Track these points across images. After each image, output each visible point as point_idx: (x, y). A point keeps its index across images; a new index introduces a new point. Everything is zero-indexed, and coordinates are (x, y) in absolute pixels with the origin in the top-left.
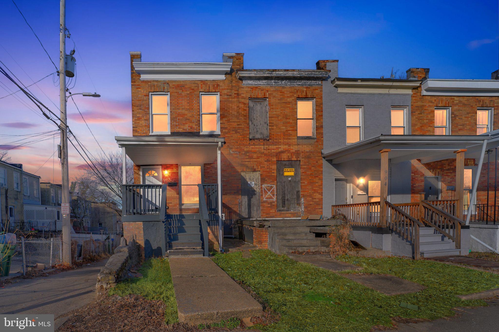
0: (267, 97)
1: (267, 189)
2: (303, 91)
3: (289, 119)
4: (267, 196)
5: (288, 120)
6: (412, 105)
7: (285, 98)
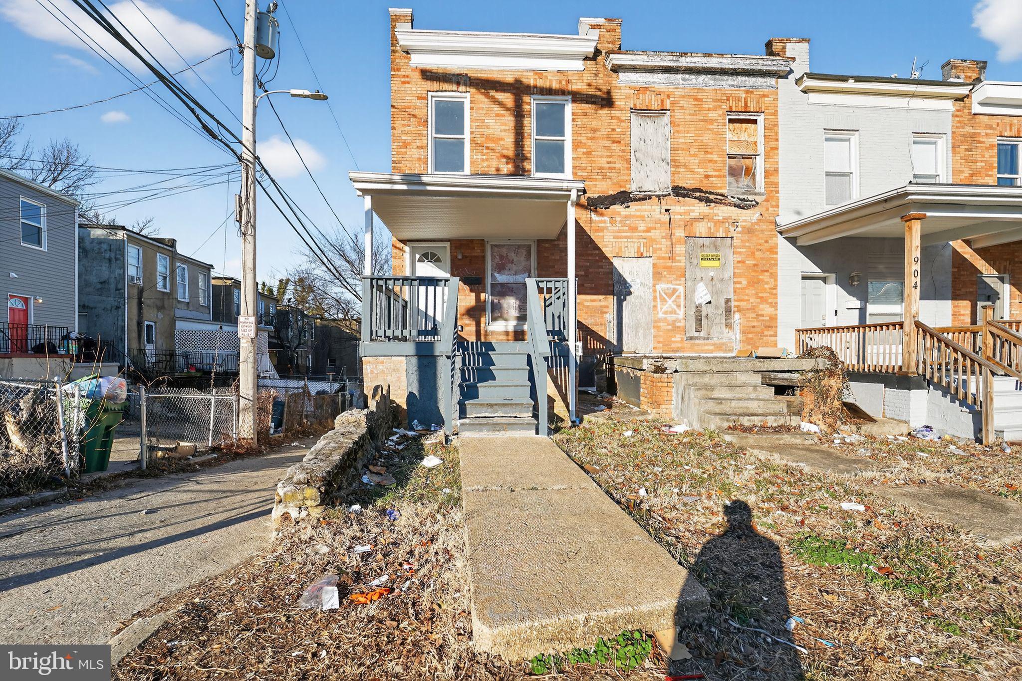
0: (668, 108)
1: (665, 293)
2: (739, 99)
3: (711, 153)
4: (665, 308)
5: (709, 156)
6: (953, 133)
7: (704, 112)
